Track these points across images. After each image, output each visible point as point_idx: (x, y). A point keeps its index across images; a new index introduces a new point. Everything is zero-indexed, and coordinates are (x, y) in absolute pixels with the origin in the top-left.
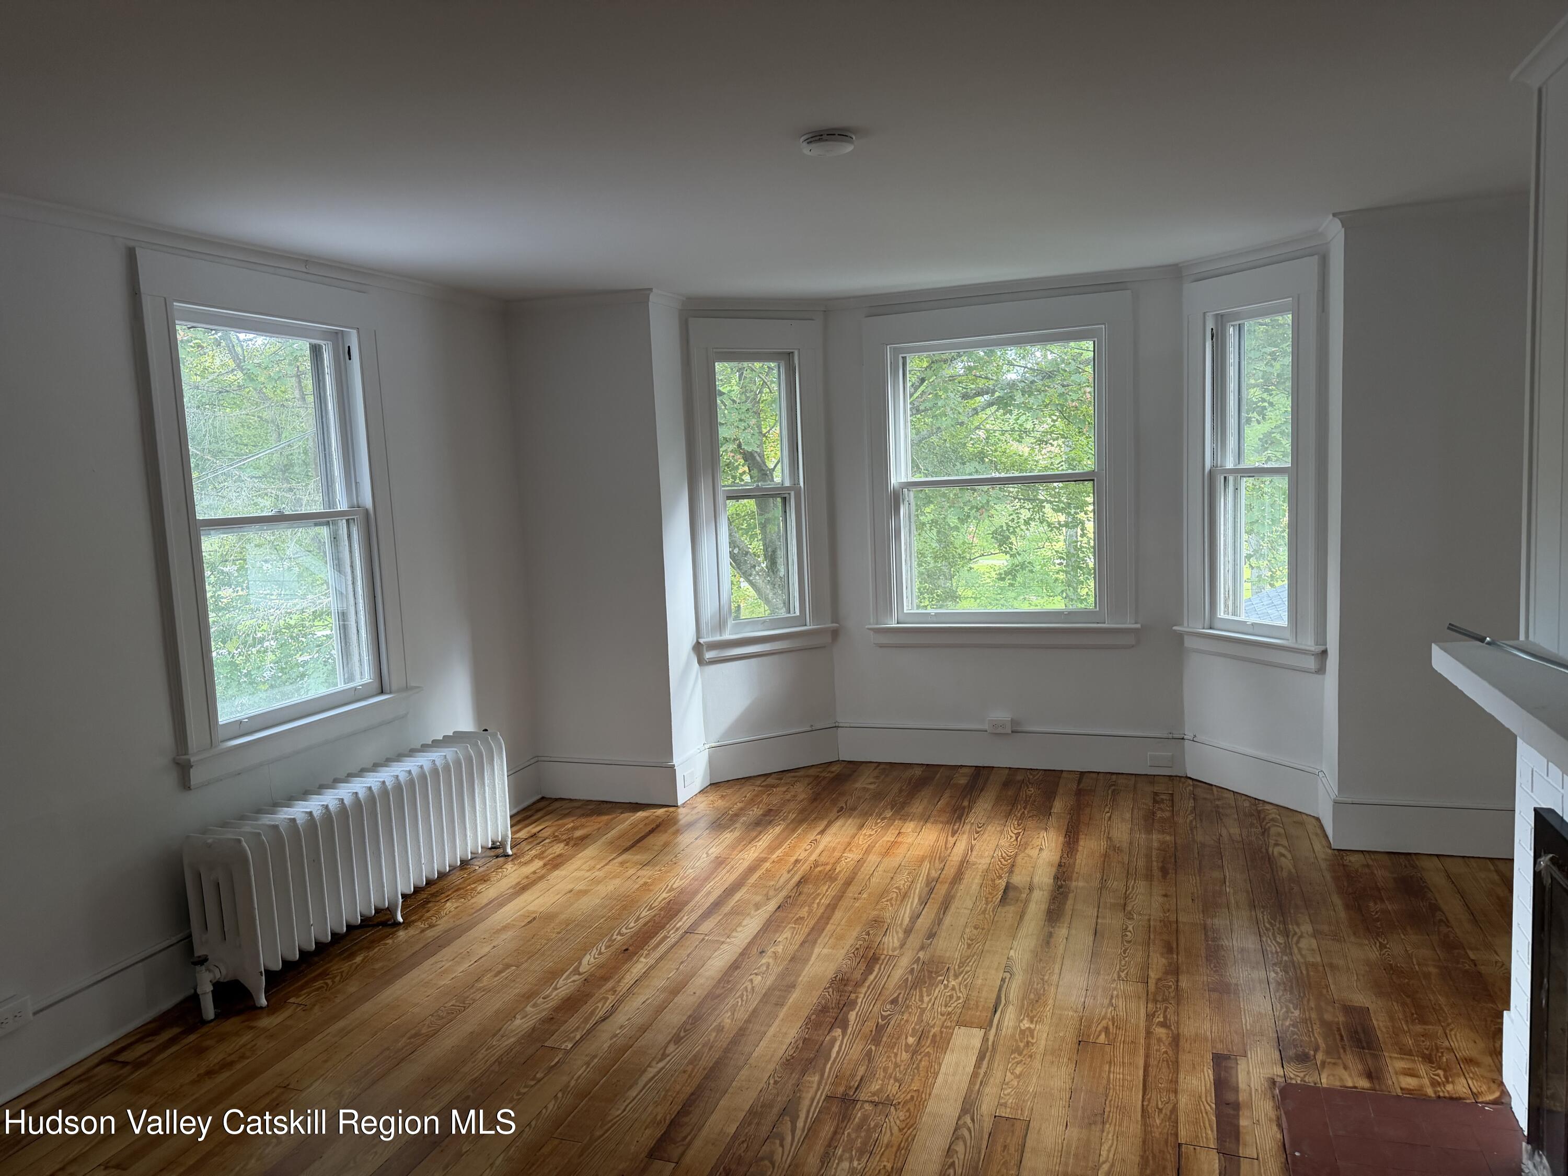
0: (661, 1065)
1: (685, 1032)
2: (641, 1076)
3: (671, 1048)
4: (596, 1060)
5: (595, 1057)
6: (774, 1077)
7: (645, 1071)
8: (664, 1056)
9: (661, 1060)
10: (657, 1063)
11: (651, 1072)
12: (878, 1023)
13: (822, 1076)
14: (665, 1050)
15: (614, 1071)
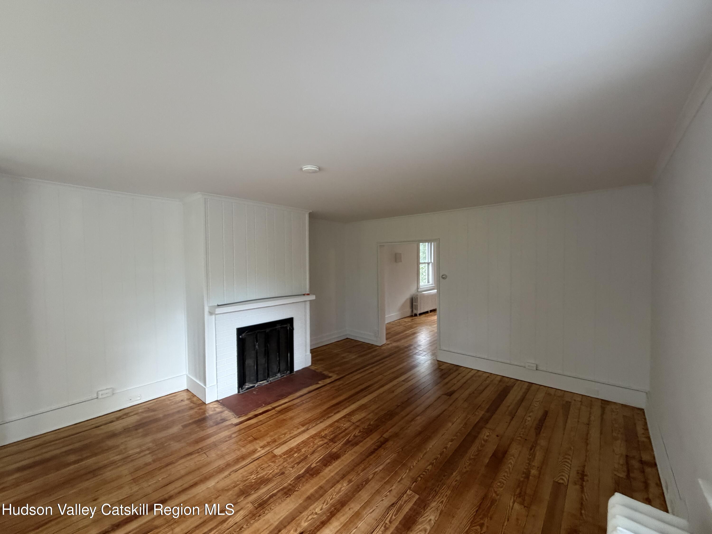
0: (377, 470)
1: (363, 484)
2: (384, 467)
3: (370, 477)
4: (399, 480)
5: (399, 482)
6: (345, 454)
7: (383, 469)
8: (374, 474)
9: (376, 472)
10: (378, 471)
11: (381, 468)
12: (297, 465)
13: (332, 450)
14: (373, 476)
15: (393, 472)
